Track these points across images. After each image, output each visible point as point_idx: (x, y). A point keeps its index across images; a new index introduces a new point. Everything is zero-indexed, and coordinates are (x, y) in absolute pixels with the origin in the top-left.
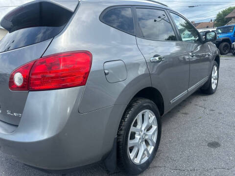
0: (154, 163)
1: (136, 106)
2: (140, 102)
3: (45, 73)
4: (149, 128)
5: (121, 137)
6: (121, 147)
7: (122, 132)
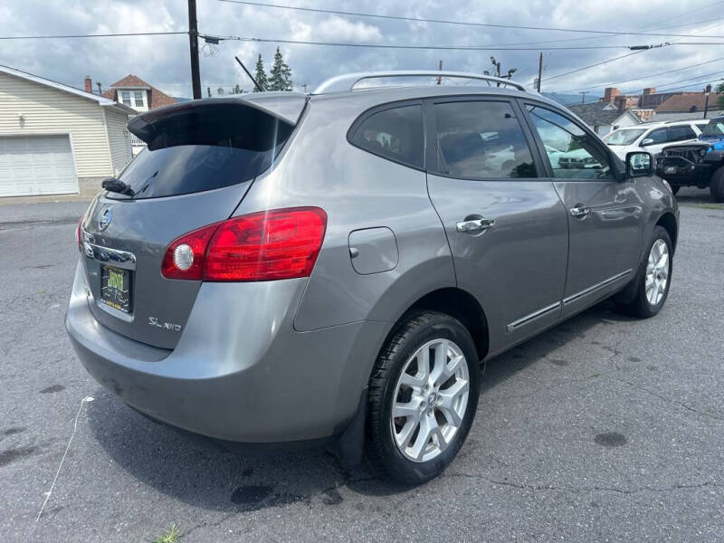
0: (455, 467)
1: (415, 327)
2: (427, 321)
3: (231, 249)
4: (447, 383)
5: (378, 392)
6: (375, 413)
7: (380, 382)
